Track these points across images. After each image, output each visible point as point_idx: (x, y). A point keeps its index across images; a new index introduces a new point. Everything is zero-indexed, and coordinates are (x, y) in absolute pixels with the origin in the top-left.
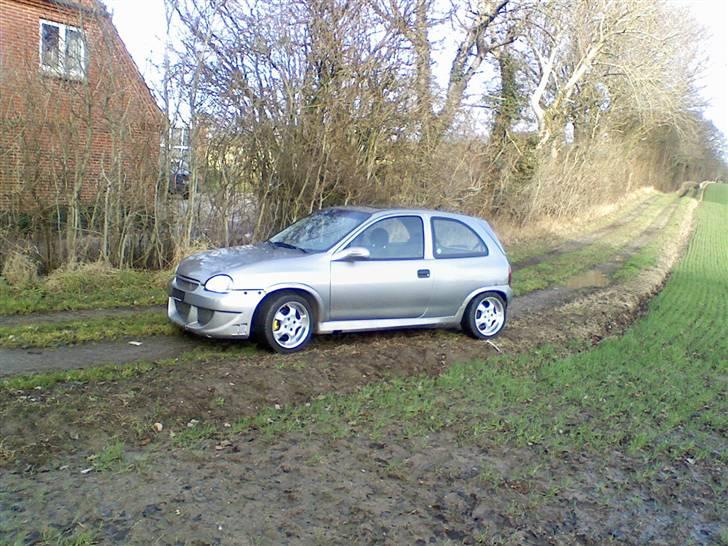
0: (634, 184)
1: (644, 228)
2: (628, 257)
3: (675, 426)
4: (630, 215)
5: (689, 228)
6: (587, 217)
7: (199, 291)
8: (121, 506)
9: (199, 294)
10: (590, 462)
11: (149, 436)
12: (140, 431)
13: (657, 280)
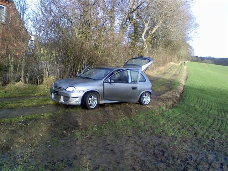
0: (168, 61)
1: (173, 74)
2: (171, 82)
3: (206, 130)
4: (168, 70)
5: (185, 74)
6: (157, 71)
7: (64, 91)
8: (66, 156)
9: (64, 92)
10: (188, 140)
11: (62, 135)
12: (59, 133)
13: (182, 88)
